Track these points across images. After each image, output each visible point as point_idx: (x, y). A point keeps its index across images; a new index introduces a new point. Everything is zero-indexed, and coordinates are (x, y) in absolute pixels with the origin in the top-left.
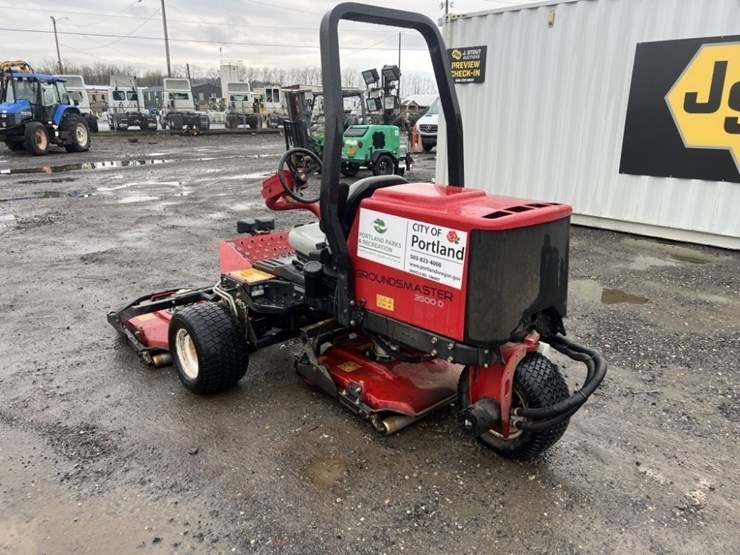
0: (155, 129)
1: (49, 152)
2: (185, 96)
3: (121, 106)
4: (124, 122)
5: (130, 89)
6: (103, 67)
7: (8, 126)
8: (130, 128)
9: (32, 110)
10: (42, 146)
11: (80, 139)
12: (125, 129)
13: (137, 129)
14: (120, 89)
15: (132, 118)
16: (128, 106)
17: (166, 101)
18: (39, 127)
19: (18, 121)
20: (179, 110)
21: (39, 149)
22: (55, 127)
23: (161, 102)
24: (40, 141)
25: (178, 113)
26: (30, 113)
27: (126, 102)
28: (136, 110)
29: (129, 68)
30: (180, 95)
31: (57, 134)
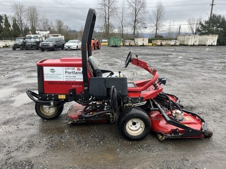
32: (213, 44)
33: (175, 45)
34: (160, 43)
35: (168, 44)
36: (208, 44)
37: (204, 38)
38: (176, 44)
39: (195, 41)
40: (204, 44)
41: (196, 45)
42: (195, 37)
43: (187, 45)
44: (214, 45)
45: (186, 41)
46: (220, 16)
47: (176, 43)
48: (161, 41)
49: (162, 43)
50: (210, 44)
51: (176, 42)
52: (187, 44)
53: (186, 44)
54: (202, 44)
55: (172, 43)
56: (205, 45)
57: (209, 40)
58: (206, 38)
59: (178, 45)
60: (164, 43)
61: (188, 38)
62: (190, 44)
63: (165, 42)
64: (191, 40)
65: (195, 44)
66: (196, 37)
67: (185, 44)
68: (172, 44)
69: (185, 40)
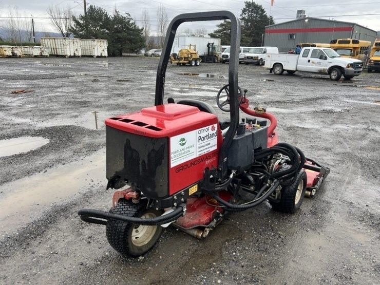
32: (103, 55)
33: (41, 56)
34: (11, 52)
35: (27, 53)
36: (96, 55)
37: (88, 44)
38: (43, 54)
39: (76, 50)
40: (89, 54)
41: (79, 57)
42: (73, 43)
43: (64, 56)
44: (105, 57)
45: (60, 49)
46: (100, 10)
47: (43, 52)
48: (12, 48)
49: (16, 52)
50: (99, 55)
51: (43, 49)
52: (63, 54)
53: (61, 54)
54: (87, 55)
55: (36, 51)
56: (92, 57)
57: (96, 48)
58: (90, 44)
59: (46, 57)
60: (18, 51)
61: (62, 43)
62: (69, 55)
63: (20, 50)
64: (68, 47)
65: (77, 54)
66: (75, 43)
67: (58, 54)
68: (36, 54)
69: (57, 47)
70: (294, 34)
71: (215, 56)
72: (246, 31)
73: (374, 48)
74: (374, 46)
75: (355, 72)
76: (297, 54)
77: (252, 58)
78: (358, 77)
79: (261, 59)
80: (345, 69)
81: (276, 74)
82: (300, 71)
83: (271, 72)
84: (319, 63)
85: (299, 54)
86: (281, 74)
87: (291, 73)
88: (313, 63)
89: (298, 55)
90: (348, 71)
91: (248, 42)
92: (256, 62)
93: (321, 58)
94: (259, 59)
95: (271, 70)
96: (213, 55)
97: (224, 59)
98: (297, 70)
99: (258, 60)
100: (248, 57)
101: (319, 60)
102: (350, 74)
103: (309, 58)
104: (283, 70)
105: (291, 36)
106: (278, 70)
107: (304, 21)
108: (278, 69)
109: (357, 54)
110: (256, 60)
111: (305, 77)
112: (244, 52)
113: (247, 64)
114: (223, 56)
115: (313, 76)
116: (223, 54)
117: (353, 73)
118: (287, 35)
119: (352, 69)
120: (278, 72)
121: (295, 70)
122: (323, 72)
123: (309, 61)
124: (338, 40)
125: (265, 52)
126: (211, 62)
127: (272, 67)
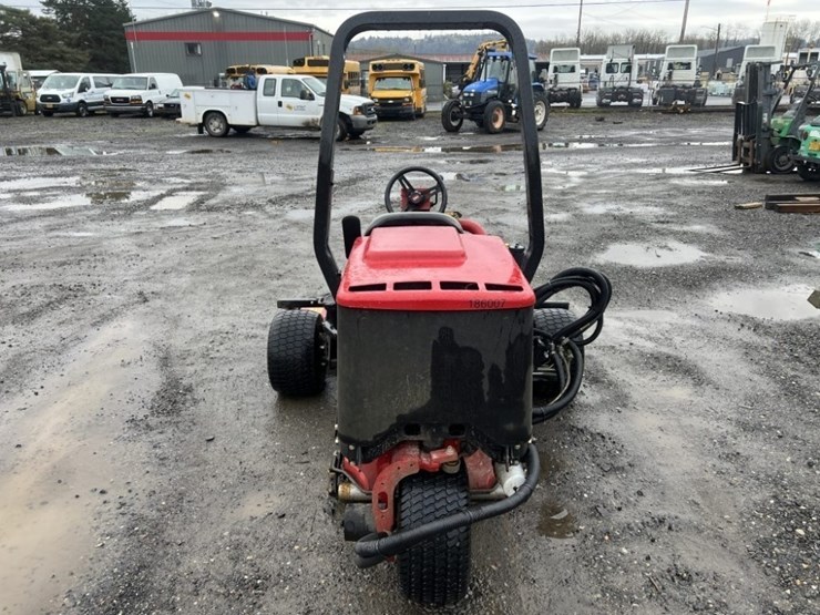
0: (639, 105)
1: (504, 130)
2: (688, 66)
3: (612, 80)
4: (607, 98)
5: (626, 61)
6: (634, 33)
7: (473, 104)
8: (612, 104)
9: (498, 89)
10: (497, 125)
11: (537, 118)
12: (607, 105)
13: (620, 105)
14: (614, 61)
15: (616, 93)
16: (620, 79)
17: (664, 71)
18: (498, 105)
19: (483, 100)
20: (675, 83)
21: (493, 127)
22: (514, 105)
23: (658, 73)
24: (496, 120)
25: (673, 86)
26: (496, 92)
27: (618, 76)
28: (625, 84)
29: (662, 32)
30: (682, 64)
31: (514, 112)
70: (196, 45)
71: (18, 99)
72: (67, 33)
73: (372, 75)
74: (372, 72)
75: (369, 122)
76: (250, 89)
77: (126, 100)
78: (372, 131)
79: (149, 101)
80: (353, 118)
81: (212, 136)
82: (267, 127)
83: (201, 131)
84: (302, 108)
85: (256, 89)
86: (225, 135)
87: (242, 132)
88: (289, 107)
89: (254, 92)
90: (357, 121)
91: (81, 61)
92: (138, 111)
93: (302, 98)
94: (144, 102)
95: (200, 127)
96: (10, 96)
97: (50, 105)
98: (258, 125)
99: (141, 104)
100: (114, 99)
101: (299, 100)
102: (362, 126)
103: (278, 97)
104: (229, 126)
105: (191, 48)
106: (216, 126)
107: (212, 15)
108: (216, 123)
109: (346, 87)
110: (136, 105)
111: (275, 139)
112: (97, 85)
113: (115, 114)
114: (44, 98)
115: (289, 134)
116: (41, 92)
117: (366, 124)
118: (180, 46)
119: (363, 117)
120: (218, 131)
121: (254, 124)
122: (312, 125)
123: (280, 104)
124: (307, 59)
125: (153, 87)
126: (11, 116)
127: (201, 121)
